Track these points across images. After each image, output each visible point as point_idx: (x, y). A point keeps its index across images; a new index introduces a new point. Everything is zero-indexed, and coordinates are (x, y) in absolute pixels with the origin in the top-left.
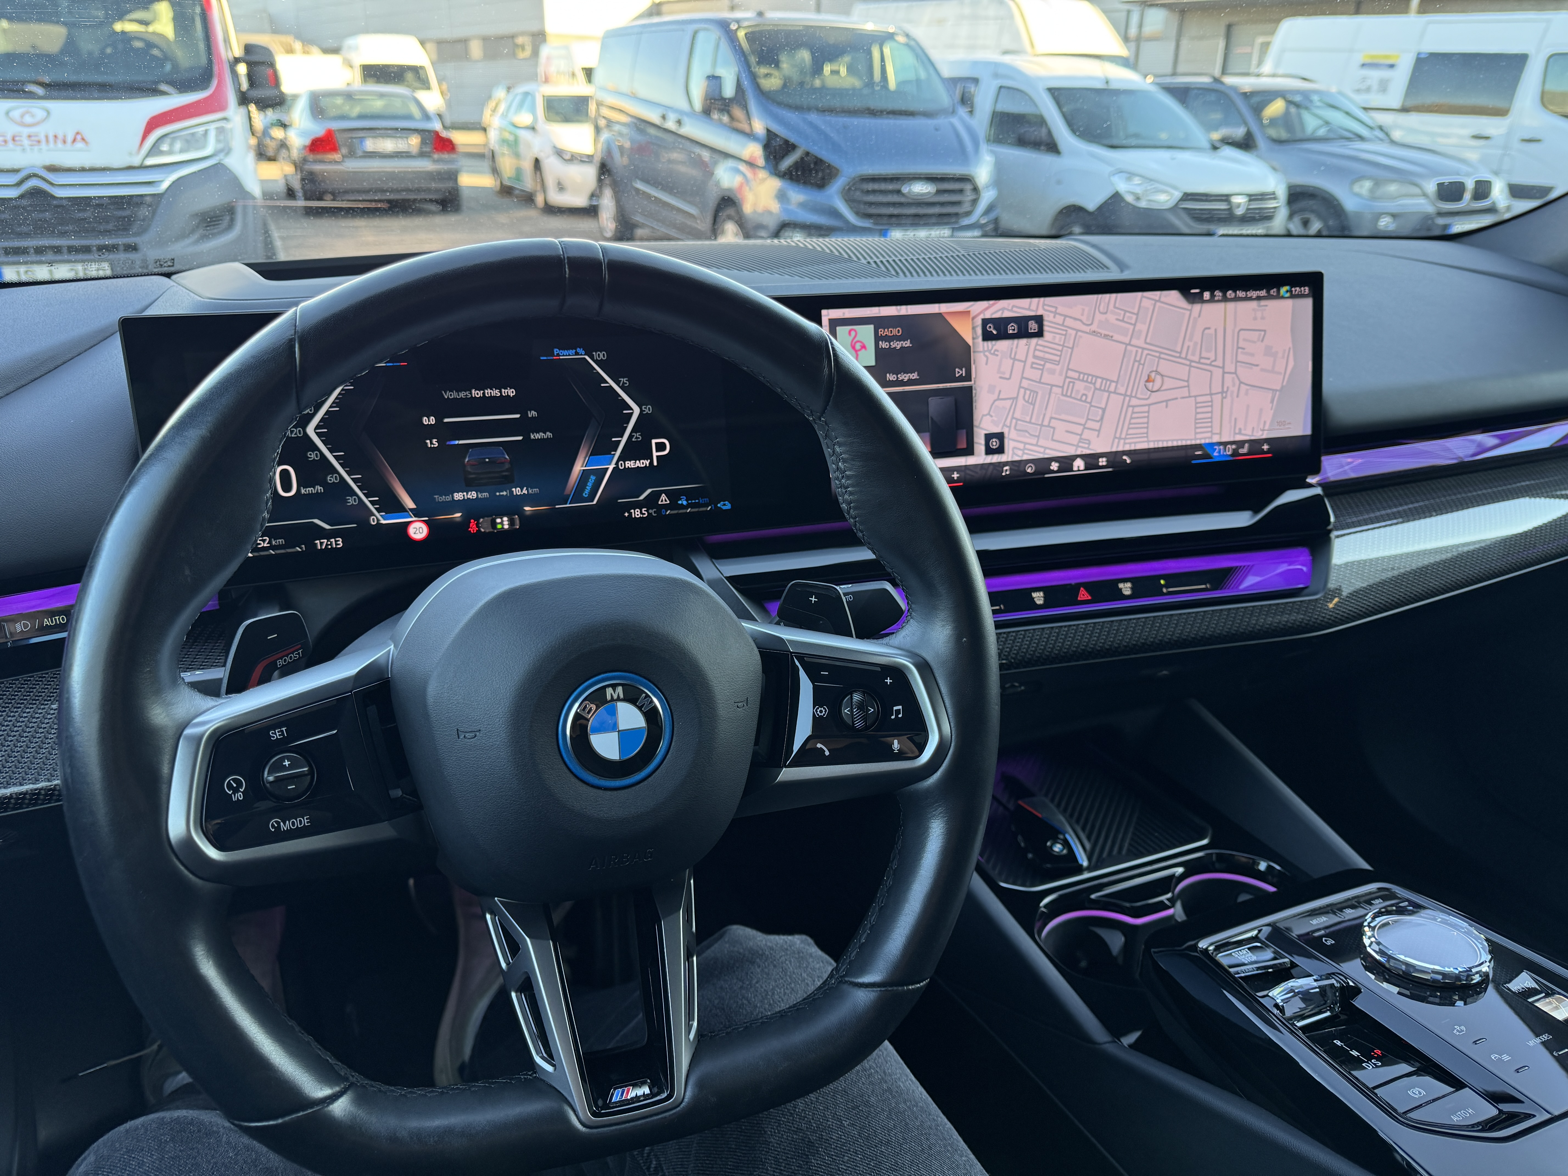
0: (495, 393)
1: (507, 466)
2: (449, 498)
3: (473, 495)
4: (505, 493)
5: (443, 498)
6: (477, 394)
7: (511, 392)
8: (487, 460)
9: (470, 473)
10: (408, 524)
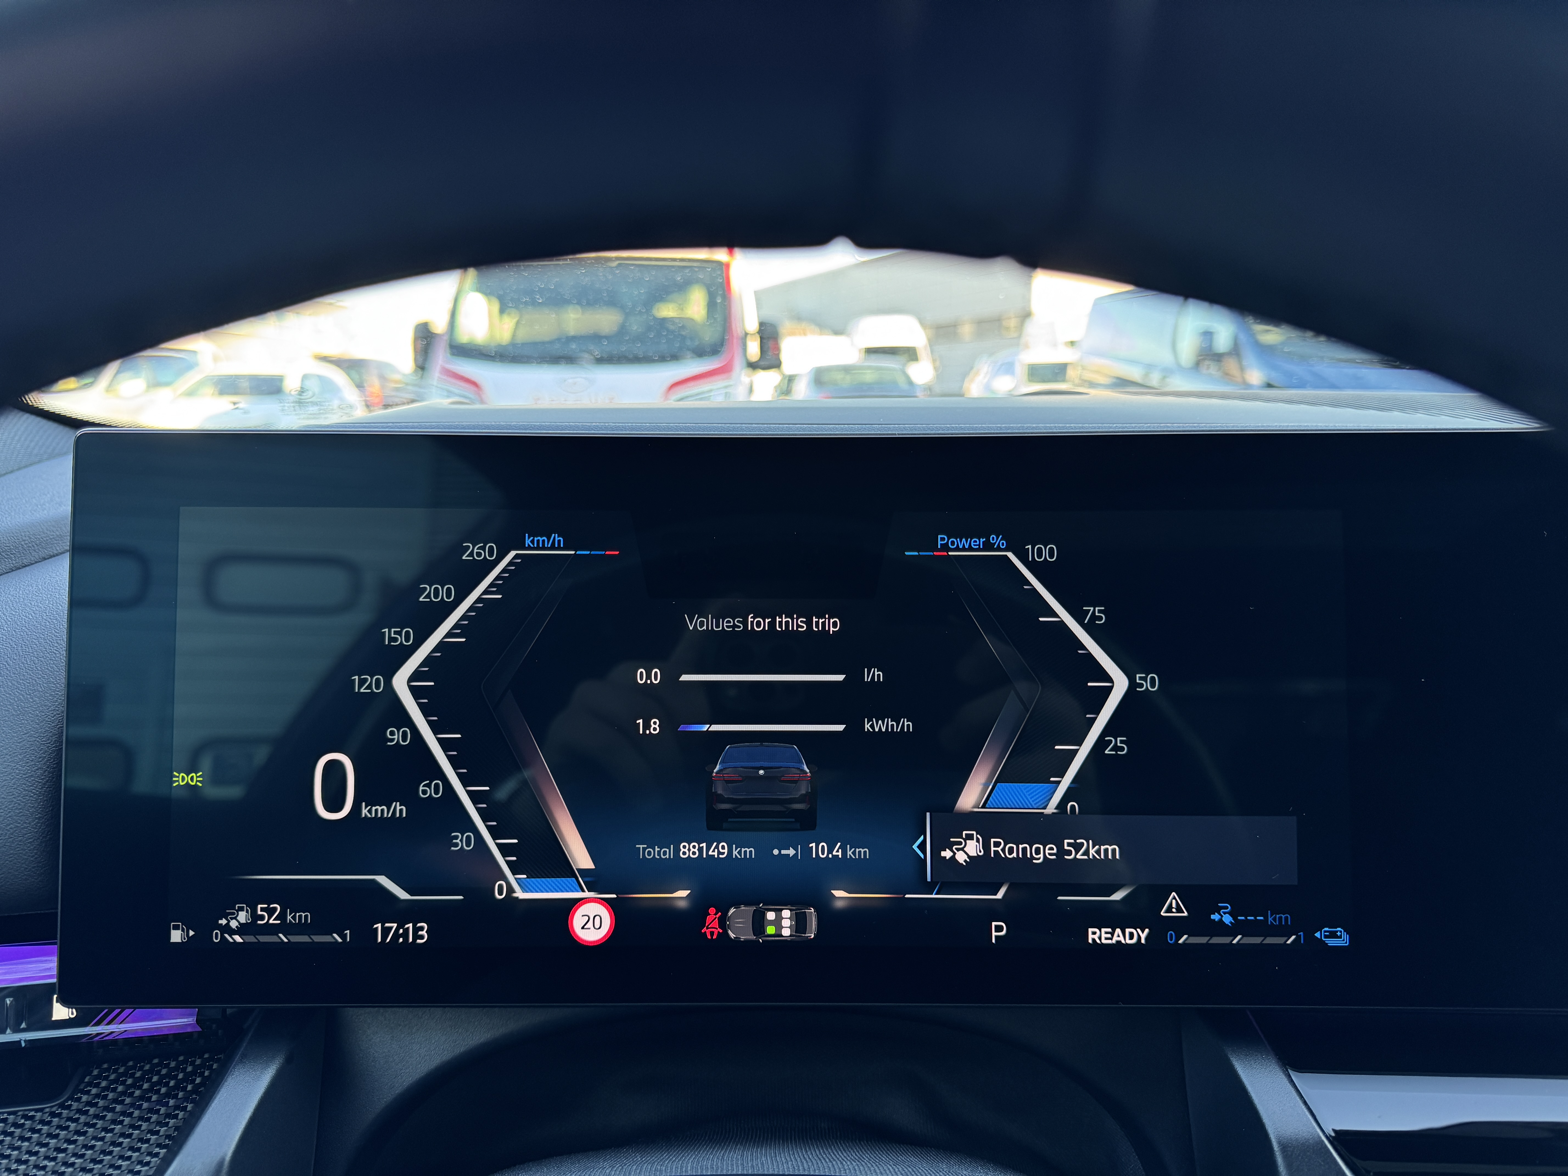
0: (799, 624)
1: (804, 789)
2: (668, 853)
3: (720, 850)
4: (791, 852)
5: (656, 852)
6: (758, 624)
7: (832, 625)
8: (761, 772)
9: (721, 799)
10: (573, 904)
